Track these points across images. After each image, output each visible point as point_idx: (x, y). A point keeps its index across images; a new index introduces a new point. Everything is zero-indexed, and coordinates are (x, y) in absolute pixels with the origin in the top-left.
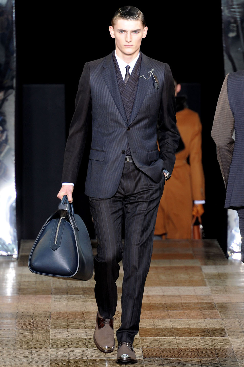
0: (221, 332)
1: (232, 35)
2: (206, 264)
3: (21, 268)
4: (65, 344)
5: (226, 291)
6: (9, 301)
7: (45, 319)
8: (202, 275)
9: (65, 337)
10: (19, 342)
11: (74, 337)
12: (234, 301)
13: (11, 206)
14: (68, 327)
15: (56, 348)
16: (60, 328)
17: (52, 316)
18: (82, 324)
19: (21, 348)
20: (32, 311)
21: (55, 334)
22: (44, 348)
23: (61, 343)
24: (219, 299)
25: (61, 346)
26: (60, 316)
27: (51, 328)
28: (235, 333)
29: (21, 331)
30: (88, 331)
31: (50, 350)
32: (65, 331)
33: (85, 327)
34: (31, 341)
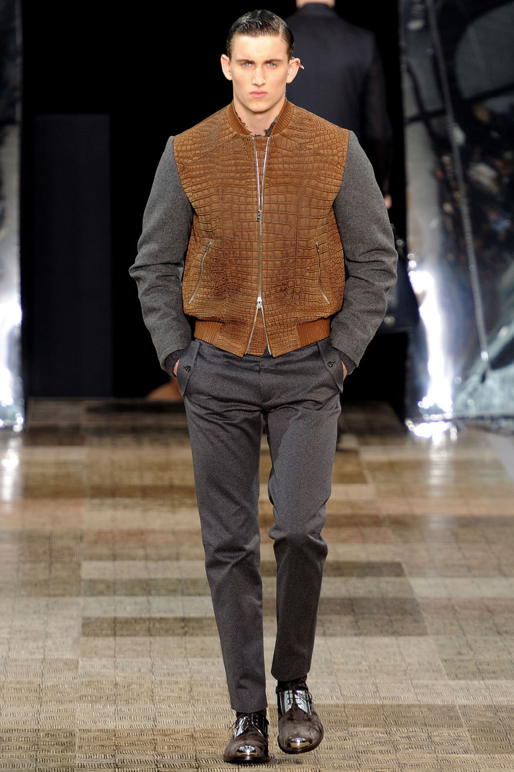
0: (396, 569)
1: (415, 25)
2: (367, 444)
3: (29, 450)
4: (109, 588)
5: (404, 493)
6: (8, 509)
7: (72, 543)
8: (359, 464)
9: (109, 576)
10: (25, 584)
11: (125, 576)
12: (418, 511)
13: (11, 336)
14: (114, 557)
15: (92, 595)
16: (100, 558)
17: (86, 539)
18: (141, 552)
19: (29, 595)
20: (49, 528)
21: (90, 570)
22: (71, 595)
23: (101, 587)
24: (393, 507)
25: (101, 593)
26: (100, 537)
27: (85, 559)
28: (420, 571)
29: (28, 566)
30: (151, 565)
31: (81, 600)
32: (109, 565)
33: (147, 558)
34: (46, 583)
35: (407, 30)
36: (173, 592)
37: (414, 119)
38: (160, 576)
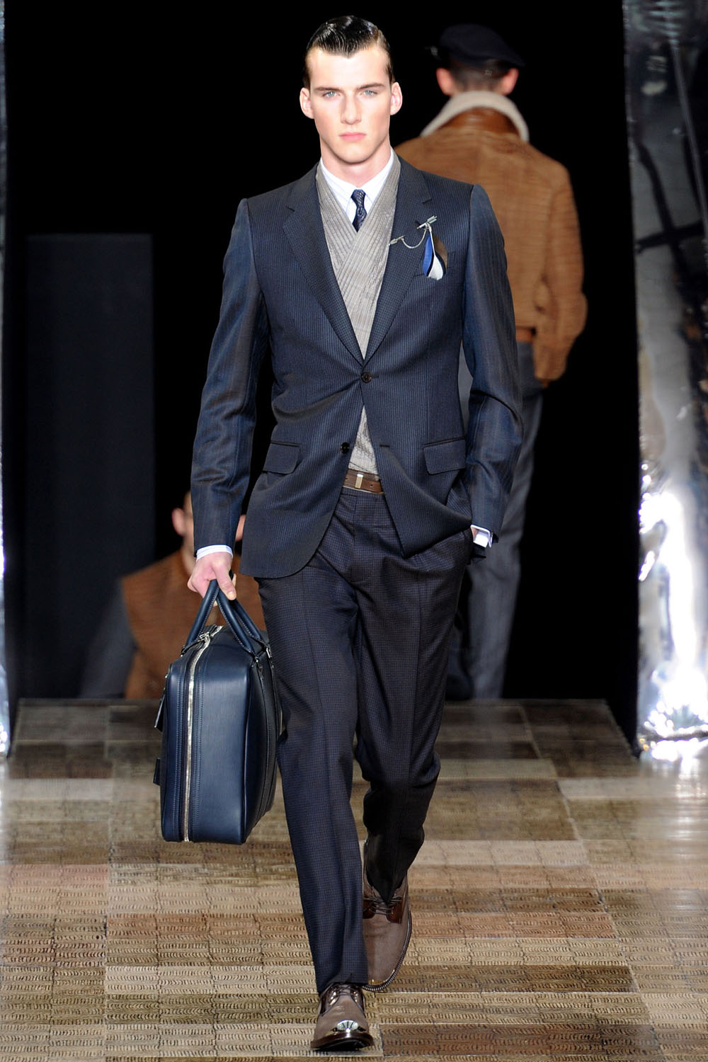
0: (616, 977)
1: (653, 89)
2: (571, 775)
3: (19, 783)
4: (151, 1010)
5: (632, 854)
7: (89, 937)
8: (560, 807)
9: (149, 990)
10: (12, 1003)
11: (176, 991)
12: (656, 884)
14: (158, 960)
15: (122, 1022)
16: (135, 962)
17: (110, 929)
18: (202, 951)
19: (19, 1021)
20: (51, 911)
21: (119, 980)
22: (87, 1022)
23: (137, 1008)
24: (613, 877)
25: (137, 1018)
26: (135, 926)
27: (109, 963)
28: (659, 981)
29: (17, 973)
30: (218, 971)
31: (104, 1030)
32: (150, 971)
33: (211, 960)
34: (47, 1001)
35: (640, 96)
36: (254, 1016)
37: (651, 242)
38: (233, 990)
